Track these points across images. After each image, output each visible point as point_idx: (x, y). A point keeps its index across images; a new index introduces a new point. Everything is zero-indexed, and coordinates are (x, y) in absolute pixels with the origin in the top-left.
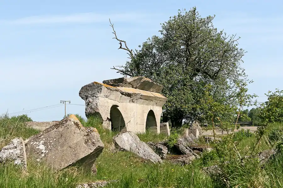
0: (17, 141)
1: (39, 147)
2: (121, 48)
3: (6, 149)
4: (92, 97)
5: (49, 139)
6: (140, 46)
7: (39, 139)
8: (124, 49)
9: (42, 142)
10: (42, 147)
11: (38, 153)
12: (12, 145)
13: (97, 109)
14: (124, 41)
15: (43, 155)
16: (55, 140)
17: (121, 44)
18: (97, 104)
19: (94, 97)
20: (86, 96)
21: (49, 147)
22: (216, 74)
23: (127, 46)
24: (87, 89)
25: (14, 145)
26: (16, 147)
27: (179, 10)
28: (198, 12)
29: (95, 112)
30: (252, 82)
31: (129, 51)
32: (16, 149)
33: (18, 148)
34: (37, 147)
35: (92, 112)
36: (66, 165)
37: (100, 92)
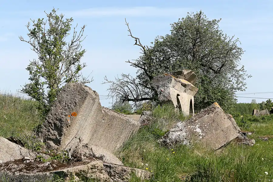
0: (181, 125)
1: (196, 130)
2: (136, 44)
3: (173, 132)
4: (163, 87)
5: (203, 123)
6: (152, 43)
7: (195, 123)
8: (139, 45)
9: (198, 126)
10: (198, 130)
11: (196, 135)
12: (178, 128)
13: (170, 97)
14: (138, 38)
15: (201, 137)
16: (208, 124)
17: (136, 41)
18: (169, 93)
19: (165, 87)
20: (157, 86)
21: (205, 130)
22: (219, 69)
23: (141, 43)
24: (158, 80)
25: (179, 128)
26: (181, 130)
27: (188, 13)
28: (205, 15)
29: (168, 100)
30: (250, 76)
31: (142, 47)
32: (181, 132)
33: (183, 131)
34: (194, 131)
35: (166, 100)
36: (220, 146)
37: (170, 83)
